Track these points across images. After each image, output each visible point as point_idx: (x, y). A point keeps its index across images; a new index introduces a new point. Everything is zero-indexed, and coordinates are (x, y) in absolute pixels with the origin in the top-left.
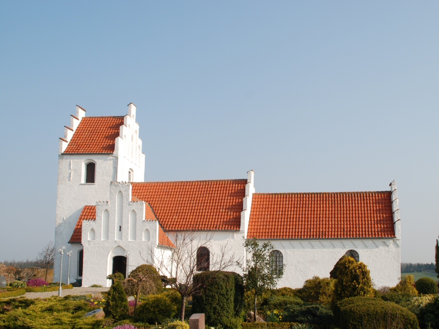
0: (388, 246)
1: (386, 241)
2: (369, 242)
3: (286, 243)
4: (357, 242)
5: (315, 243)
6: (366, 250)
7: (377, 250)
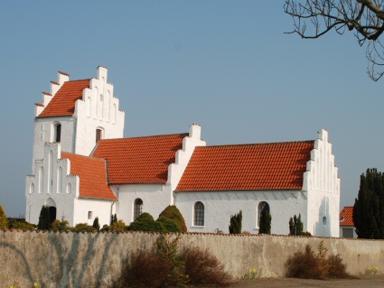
0: (296, 197)
1: (293, 192)
2: (279, 194)
3: (206, 195)
4: (268, 194)
5: (232, 194)
6: (276, 201)
7: (286, 201)
